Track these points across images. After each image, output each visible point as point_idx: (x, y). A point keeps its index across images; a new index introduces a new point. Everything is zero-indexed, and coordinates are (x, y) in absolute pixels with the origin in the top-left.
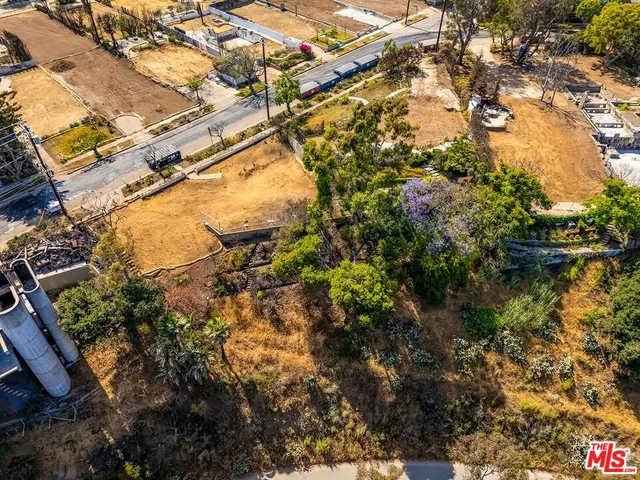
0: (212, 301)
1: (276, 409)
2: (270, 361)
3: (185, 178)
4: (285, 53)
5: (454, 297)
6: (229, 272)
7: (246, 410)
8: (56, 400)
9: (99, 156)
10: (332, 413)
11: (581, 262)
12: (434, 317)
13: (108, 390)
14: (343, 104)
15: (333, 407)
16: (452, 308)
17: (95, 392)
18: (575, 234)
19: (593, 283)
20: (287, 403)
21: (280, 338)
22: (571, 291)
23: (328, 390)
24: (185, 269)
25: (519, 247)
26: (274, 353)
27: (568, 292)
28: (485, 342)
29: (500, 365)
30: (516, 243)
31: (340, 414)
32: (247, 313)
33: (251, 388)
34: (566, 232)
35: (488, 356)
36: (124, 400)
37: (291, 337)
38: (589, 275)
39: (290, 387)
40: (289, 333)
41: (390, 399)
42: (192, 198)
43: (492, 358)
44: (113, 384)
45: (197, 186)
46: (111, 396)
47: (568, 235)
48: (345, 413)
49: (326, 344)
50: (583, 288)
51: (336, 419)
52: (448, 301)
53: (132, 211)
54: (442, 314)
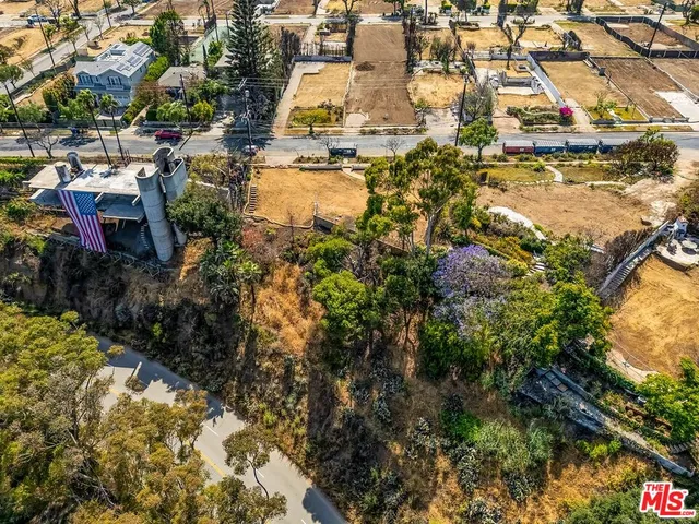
0: (278, 259)
1: (257, 363)
2: (277, 326)
3: (340, 169)
4: (541, 110)
5: (454, 383)
6: (301, 246)
7: (242, 349)
8: (157, 261)
9: (311, 132)
10: (290, 400)
11: (615, 445)
12: (421, 387)
13: (183, 274)
14: (535, 170)
15: (294, 395)
16: (444, 392)
17: (176, 270)
18: (636, 413)
19: (618, 479)
20: (266, 364)
21: (297, 316)
22: (583, 469)
23: (297, 378)
24: (278, 227)
25: (557, 382)
26: (285, 322)
27: (578, 466)
28: (447, 443)
29: (446, 474)
30: (557, 377)
31: (296, 405)
32: (291, 282)
33: (254, 334)
34: (629, 404)
35: (441, 459)
36: (185, 285)
37: (304, 321)
38: (619, 468)
39: (276, 354)
40: (305, 316)
41: (336, 425)
42: (330, 185)
43: (443, 463)
44: (188, 272)
45: (343, 178)
46: (181, 278)
47: (627, 409)
48: (299, 407)
49: (323, 343)
50: (602, 475)
51: (290, 406)
52: (446, 384)
53: (286, 174)
54: (431, 390)
